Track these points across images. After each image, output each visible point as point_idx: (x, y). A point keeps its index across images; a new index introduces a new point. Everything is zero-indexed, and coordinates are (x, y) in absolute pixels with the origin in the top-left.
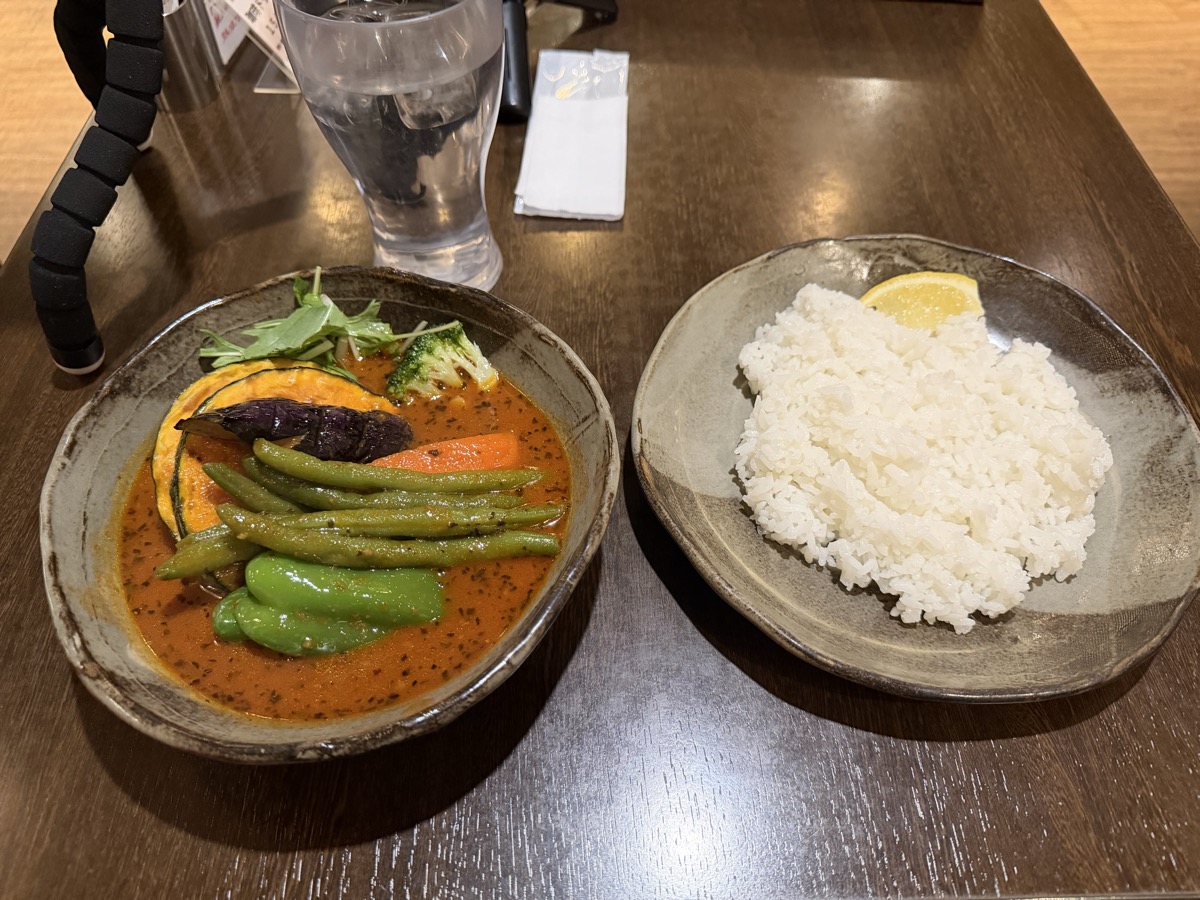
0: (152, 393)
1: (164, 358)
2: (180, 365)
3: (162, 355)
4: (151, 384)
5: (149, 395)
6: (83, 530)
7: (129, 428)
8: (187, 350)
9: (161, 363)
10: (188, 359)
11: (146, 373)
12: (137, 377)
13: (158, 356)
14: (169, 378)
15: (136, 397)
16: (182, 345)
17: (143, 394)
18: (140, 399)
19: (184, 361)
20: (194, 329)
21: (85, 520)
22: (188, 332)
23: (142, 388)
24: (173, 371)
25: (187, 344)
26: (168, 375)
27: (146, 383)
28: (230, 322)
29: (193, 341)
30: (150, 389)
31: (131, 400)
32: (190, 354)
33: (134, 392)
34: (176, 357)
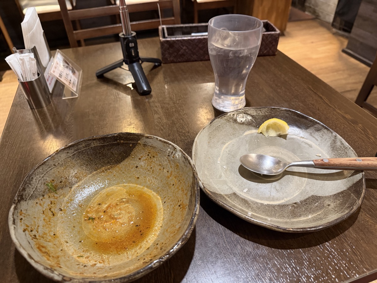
0: (30, 198)
1: (30, 186)
2: (36, 187)
4: (29, 195)
5: (29, 199)
7: (28, 211)
8: (36, 181)
9: (29, 188)
10: (37, 185)
11: (26, 192)
12: (24, 194)
13: (28, 186)
14: (33, 192)
15: (26, 201)
16: (34, 180)
20: (36, 174)
22: (35, 176)
23: (27, 197)
24: (34, 189)
25: (36, 179)
27: (27, 195)
28: (47, 169)
30: (29, 197)
32: (38, 183)
33: (25, 199)
34: (33, 185)
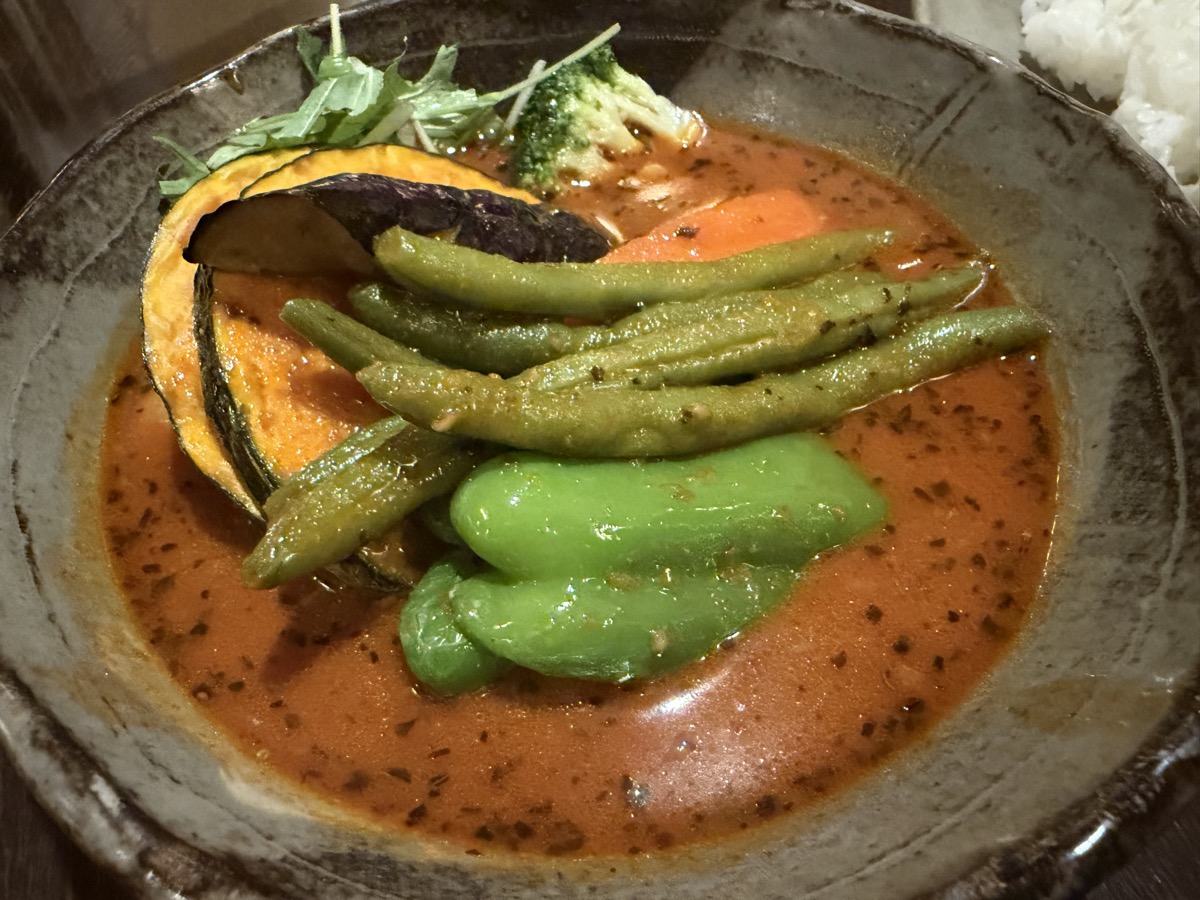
0: (89, 274)
1: (95, 208)
2: (128, 220)
3: (89, 201)
4: (83, 256)
5: (83, 276)
6: (23, 542)
7: (61, 341)
8: (133, 192)
9: (90, 216)
10: (138, 210)
11: (68, 234)
12: (52, 242)
13: (81, 202)
14: (113, 244)
15: (59, 281)
16: (123, 183)
17: (72, 275)
18: (69, 285)
19: (133, 213)
20: (137, 151)
21: (23, 524)
22: (127, 157)
23: (68, 265)
24: (117, 232)
25: (130, 179)
26: (108, 240)
27: (72, 251)
28: (199, 135)
29: (139, 173)
30: (82, 267)
31: (50, 286)
32: (142, 200)
33: (55, 271)
34: (116, 205)
